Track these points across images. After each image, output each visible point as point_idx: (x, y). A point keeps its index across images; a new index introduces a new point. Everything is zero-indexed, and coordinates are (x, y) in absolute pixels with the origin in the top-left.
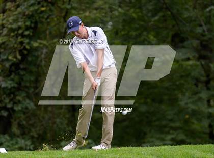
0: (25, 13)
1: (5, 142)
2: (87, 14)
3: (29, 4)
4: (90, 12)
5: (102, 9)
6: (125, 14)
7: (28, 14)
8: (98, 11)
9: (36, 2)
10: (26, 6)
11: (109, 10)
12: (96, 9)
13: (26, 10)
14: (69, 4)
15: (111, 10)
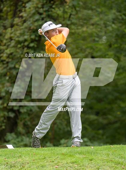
0: (30, 27)
1: (12, 139)
2: (85, 29)
3: (34, 20)
4: (87, 28)
5: (98, 25)
6: (118, 30)
7: (33, 29)
8: (95, 26)
9: (41, 18)
10: (31, 21)
11: (103, 26)
12: (93, 25)
13: (31, 25)
14: (69, 20)
15: (106, 26)
